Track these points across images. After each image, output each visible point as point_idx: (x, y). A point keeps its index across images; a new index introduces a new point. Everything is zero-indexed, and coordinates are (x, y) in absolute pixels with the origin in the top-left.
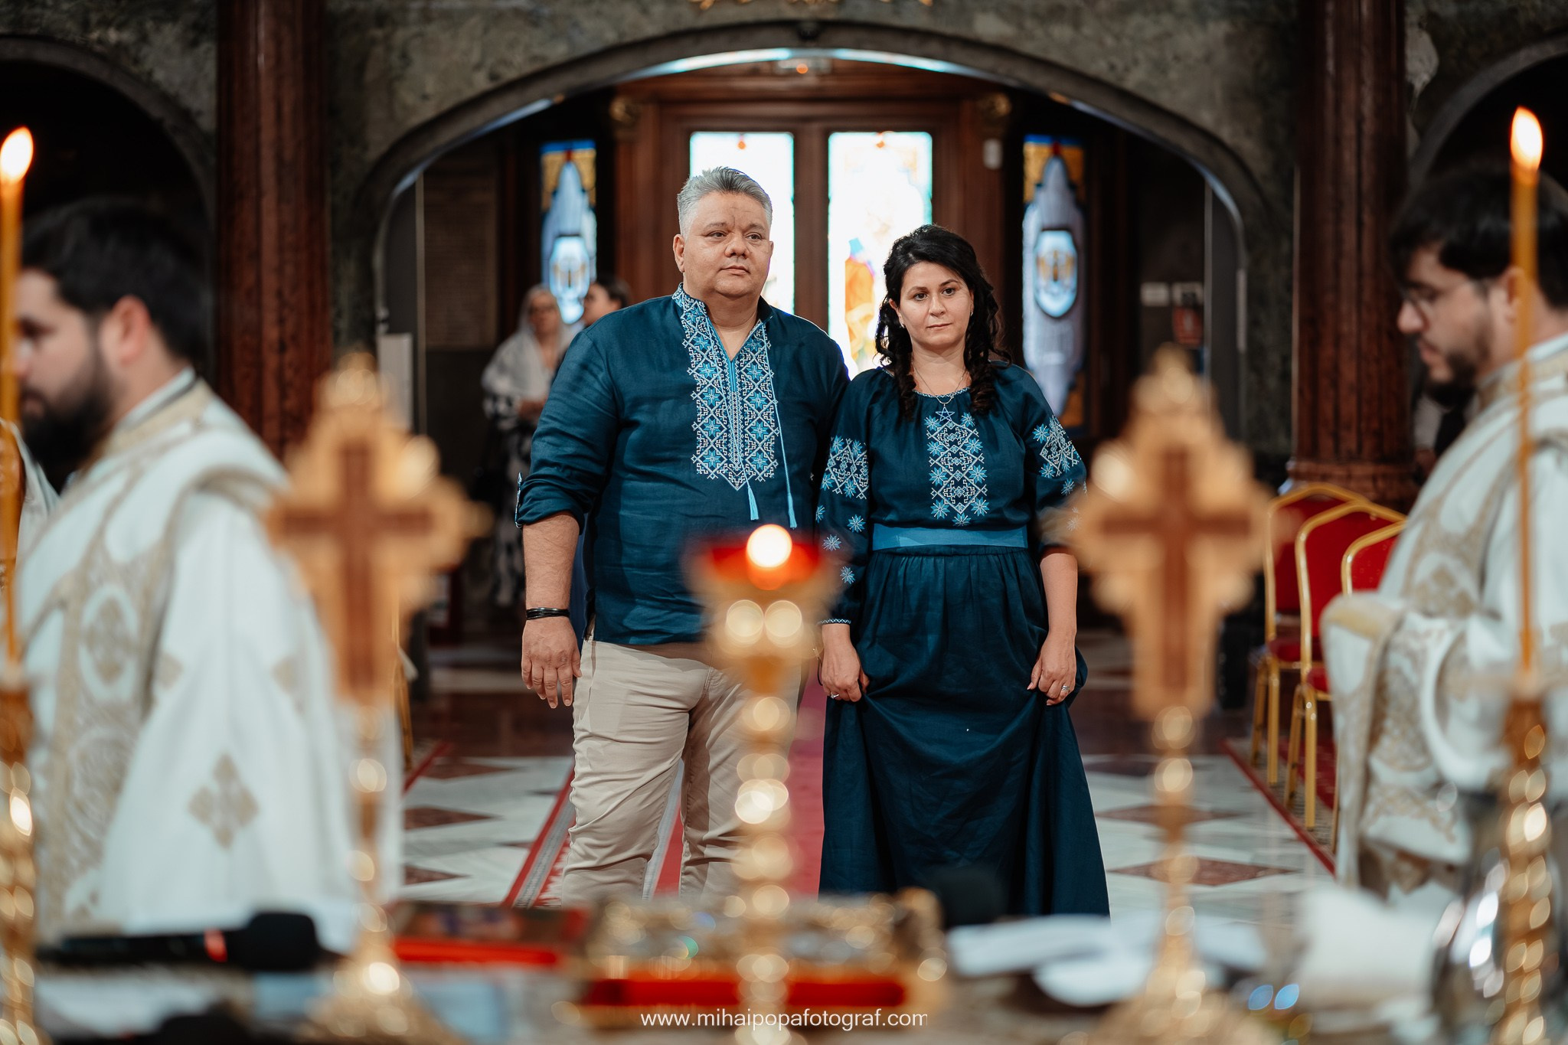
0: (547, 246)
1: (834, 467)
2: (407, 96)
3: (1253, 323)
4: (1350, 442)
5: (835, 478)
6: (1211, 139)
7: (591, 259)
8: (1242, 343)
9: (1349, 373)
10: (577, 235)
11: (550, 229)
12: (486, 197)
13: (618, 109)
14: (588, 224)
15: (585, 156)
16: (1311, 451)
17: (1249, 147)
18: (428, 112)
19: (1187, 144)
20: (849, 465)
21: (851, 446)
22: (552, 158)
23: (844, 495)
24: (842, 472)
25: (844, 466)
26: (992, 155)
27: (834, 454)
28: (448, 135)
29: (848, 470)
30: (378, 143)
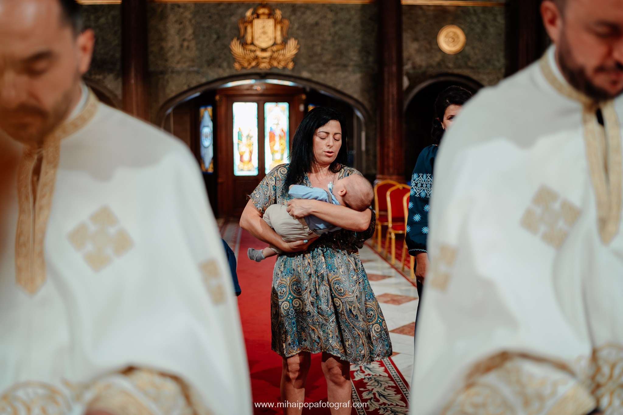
0: (201, 129)
1: (415, 186)
2: (168, 91)
3: (367, 144)
4: (391, 170)
5: (416, 191)
6: (356, 101)
7: (212, 132)
8: (363, 148)
9: (391, 155)
10: (208, 126)
11: (202, 125)
12: (187, 119)
13: (217, 98)
14: (211, 124)
15: (210, 109)
16: (382, 173)
17: (366, 103)
18: (173, 95)
19: (351, 102)
20: (422, 184)
21: (422, 176)
22: (202, 110)
23: (420, 197)
24: (419, 188)
25: (419, 185)
26: (302, 108)
27: (414, 180)
28: (178, 100)
29: (422, 186)
30: (161, 101)
